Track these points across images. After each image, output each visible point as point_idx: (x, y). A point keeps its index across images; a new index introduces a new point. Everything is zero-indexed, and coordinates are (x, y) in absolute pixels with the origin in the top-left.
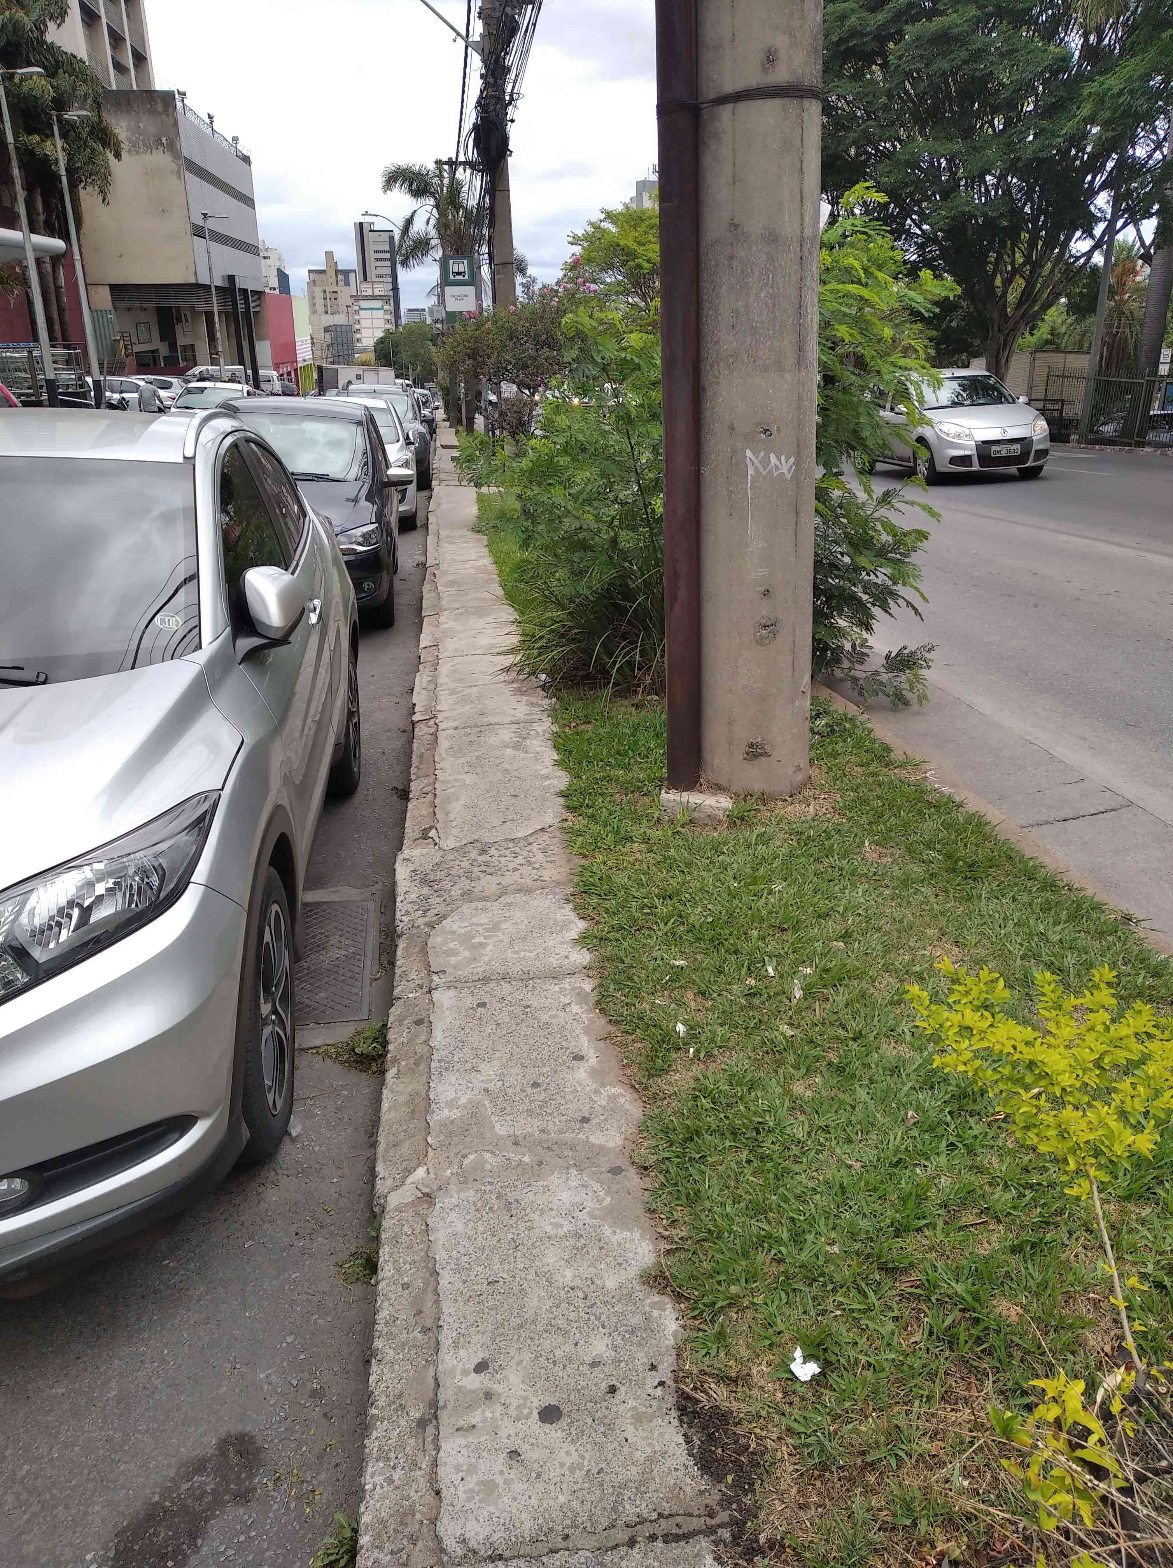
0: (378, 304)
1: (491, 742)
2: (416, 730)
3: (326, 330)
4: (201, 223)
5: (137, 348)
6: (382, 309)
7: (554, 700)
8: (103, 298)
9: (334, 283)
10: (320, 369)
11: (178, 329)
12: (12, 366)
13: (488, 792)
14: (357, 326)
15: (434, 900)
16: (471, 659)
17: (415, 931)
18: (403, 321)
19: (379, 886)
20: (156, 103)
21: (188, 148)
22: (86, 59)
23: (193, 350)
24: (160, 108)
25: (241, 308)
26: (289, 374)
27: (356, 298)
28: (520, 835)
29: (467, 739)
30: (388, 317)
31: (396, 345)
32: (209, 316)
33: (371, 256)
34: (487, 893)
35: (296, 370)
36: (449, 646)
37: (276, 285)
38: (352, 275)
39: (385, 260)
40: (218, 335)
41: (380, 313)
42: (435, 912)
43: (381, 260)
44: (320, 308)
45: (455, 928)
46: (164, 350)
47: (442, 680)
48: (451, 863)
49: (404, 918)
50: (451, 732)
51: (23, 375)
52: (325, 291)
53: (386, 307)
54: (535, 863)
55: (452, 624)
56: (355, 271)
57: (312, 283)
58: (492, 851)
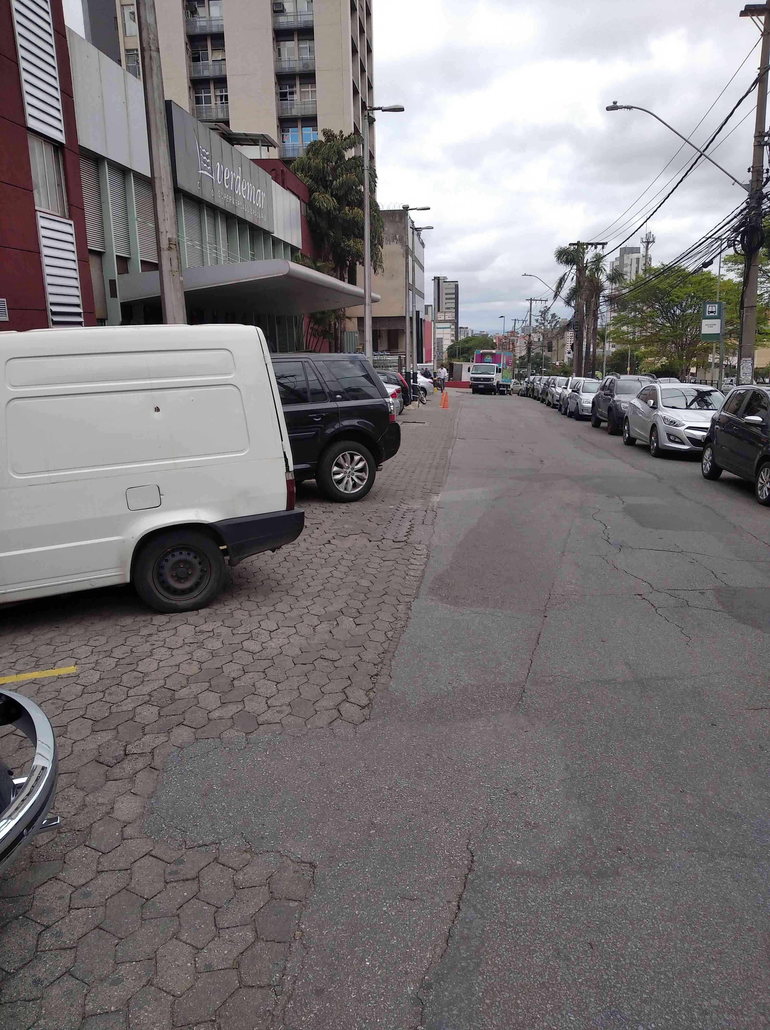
0: (448, 325)
6: (448, 328)
18: (460, 335)
20: (395, 216)
24: (397, 219)
25: (420, 329)
30: (453, 333)
33: (443, 297)
39: (452, 299)
41: (447, 331)
43: (449, 299)
53: (451, 327)
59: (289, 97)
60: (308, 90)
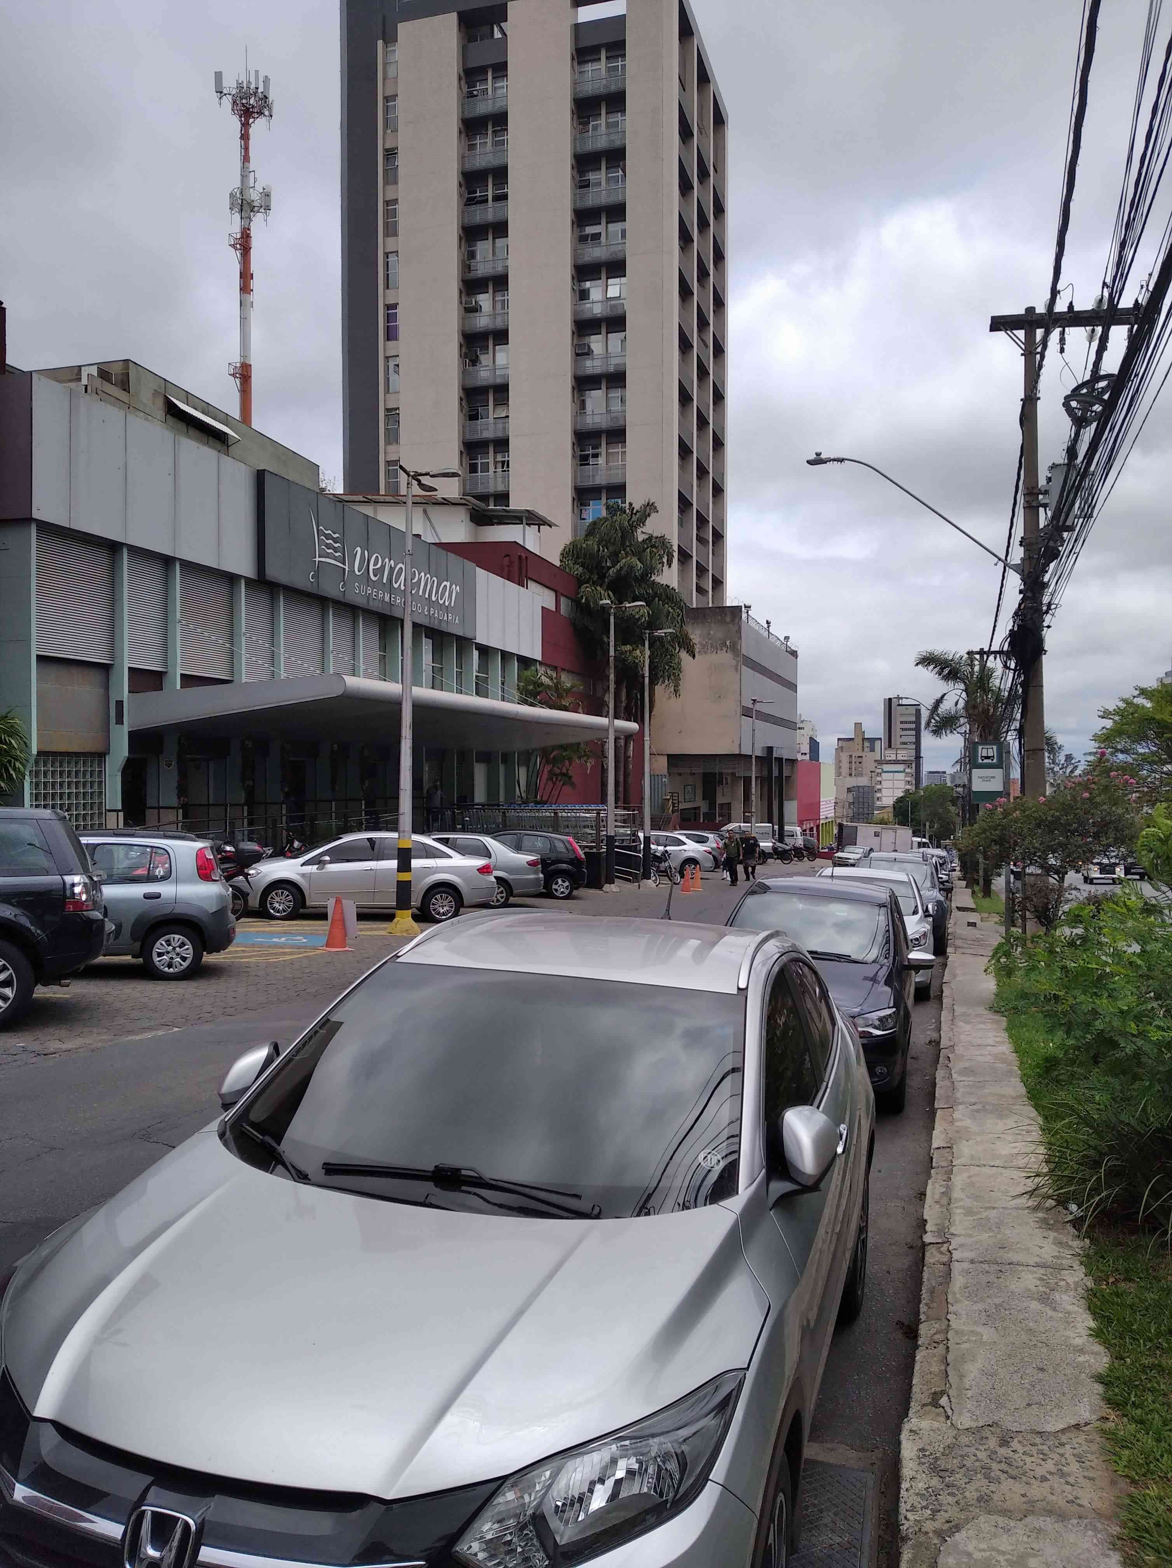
0: (901, 767)
1: (1013, 1287)
2: (927, 1254)
3: (849, 790)
4: (751, 706)
5: (682, 806)
6: (904, 771)
7: (1087, 1241)
8: (662, 763)
9: (861, 750)
10: (841, 826)
11: (719, 789)
12: (583, 824)
13: (1010, 1356)
14: (879, 787)
15: (946, 1499)
16: (986, 1170)
17: (922, 1539)
18: (924, 783)
19: (878, 1453)
20: (726, 615)
21: (747, 647)
22: (676, 588)
23: (729, 809)
24: (728, 619)
25: (775, 773)
26: (811, 829)
27: (880, 762)
28: (1049, 1428)
29: (984, 1279)
30: (909, 779)
31: (915, 805)
32: (747, 781)
33: (897, 727)
34: (1008, 1505)
35: (818, 826)
36: (965, 1150)
37: (808, 751)
38: (878, 743)
39: (910, 729)
40: (753, 798)
41: (902, 776)
42: (946, 1515)
43: (906, 729)
44: (845, 770)
45: (970, 1548)
46: (704, 808)
47: (956, 1194)
48: (966, 1449)
49: (909, 1515)
50: (966, 1265)
51: (589, 831)
52: (851, 756)
53: (908, 770)
54: (1069, 1475)
55: (967, 1122)
56: (880, 739)
57: (840, 749)
58: (1015, 1444)
59: (591, 461)
60: (617, 450)
